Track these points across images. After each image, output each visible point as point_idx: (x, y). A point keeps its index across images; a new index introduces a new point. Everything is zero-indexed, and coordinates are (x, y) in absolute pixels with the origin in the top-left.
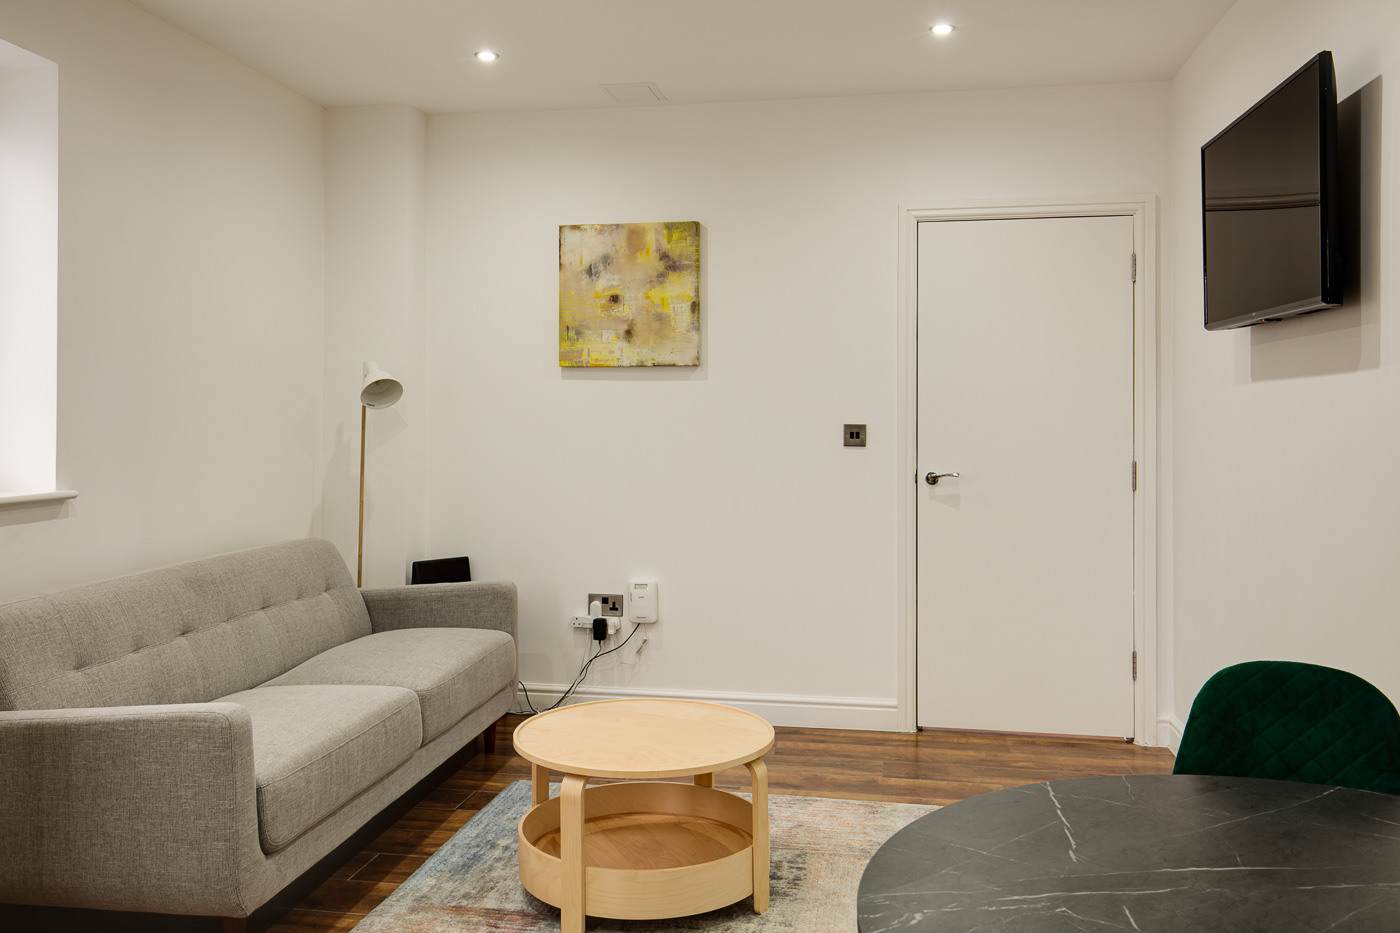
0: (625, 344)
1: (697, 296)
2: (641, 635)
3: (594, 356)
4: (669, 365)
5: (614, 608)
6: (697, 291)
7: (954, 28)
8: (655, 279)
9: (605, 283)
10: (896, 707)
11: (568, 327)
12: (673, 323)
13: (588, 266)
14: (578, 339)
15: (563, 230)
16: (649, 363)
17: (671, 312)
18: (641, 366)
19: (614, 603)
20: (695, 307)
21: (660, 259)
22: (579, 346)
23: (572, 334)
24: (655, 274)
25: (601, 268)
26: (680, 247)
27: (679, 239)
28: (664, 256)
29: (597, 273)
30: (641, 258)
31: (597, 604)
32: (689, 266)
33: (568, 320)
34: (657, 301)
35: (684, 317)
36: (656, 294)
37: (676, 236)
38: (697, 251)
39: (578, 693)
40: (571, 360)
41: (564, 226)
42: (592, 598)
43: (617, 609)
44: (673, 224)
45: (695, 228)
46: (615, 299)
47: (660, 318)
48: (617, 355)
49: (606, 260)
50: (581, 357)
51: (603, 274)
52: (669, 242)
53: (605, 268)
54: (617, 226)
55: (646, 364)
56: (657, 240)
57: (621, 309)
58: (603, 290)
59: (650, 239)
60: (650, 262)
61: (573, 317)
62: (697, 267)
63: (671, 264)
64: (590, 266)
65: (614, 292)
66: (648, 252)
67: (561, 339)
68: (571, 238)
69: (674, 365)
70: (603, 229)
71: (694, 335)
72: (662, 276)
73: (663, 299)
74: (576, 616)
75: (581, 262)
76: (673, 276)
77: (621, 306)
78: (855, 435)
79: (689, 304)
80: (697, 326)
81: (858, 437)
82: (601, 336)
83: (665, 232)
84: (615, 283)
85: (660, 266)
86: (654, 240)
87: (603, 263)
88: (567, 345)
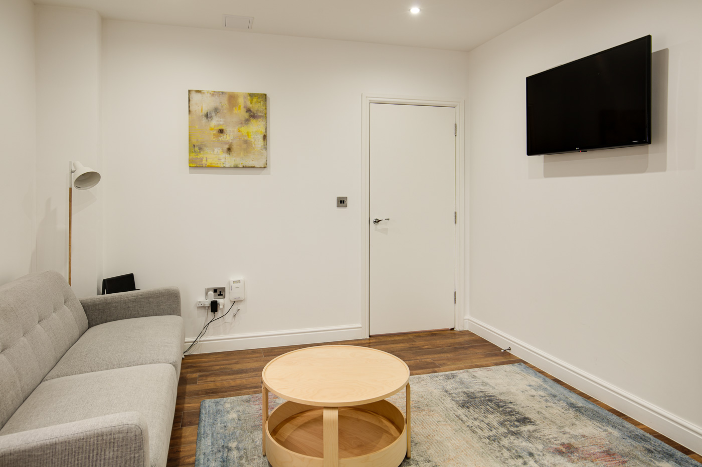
0: (227, 156)
1: (266, 132)
2: (235, 307)
3: (210, 161)
4: (252, 167)
5: (220, 294)
6: (266, 129)
7: (421, 10)
8: (244, 122)
9: (216, 122)
10: (361, 328)
11: (194, 146)
12: (253, 145)
13: (206, 113)
14: (200, 152)
15: (191, 92)
16: (241, 166)
17: (253, 140)
18: (236, 167)
19: (220, 292)
20: (265, 137)
21: (247, 112)
22: (201, 155)
23: (196, 149)
24: (244, 119)
25: (213, 114)
26: (256, 106)
27: (256, 102)
28: (248, 110)
29: (211, 117)
30: (236, 111)
31: (211, 293)
32: (262, 116)
33: (194, 141)
34: (245, 134)
35: (260, 143)
36: (244, 130)
37: (255, 100)
38: (266, 109)
39: (200, 341)
40: (196, 163)
41: (192, 90)
42: (207, 290)
43: (222, 295)
44: (253, 94)
45: (264, 97)
46: (221, 131)
47: (246, 142)
48: (223, 161)
49: (216, 110)
50: (202, 161)
51: (214, 118)
52: (251, 103)
53: (216, 115)
54: (223, 92)
55: (239, 166)
56: (245, 102)
57: (225, 137)
58: (215, 126)
59: (241, 101)
60: (241, 113)
61: (197, 140)
62: (265, 117)
63: (252, 115)
64: (207, 113)
65: (221, 127)
66: (239, 108)
67: (190, 152)
68: (195, 97)
69: (254, 167)
70: (214, 94)
71: (264, 151)
72: (247, 121)
73: (248, 133)
74: (200, 301)
75: (202, 110)
76: (253, 121)
77: (225, 135)
78: (342, 202)
79: (262, 136)
80: (265, 147)
81: (344, 203)
82: (214, 151)
83: (249, 98)
84: (221, 123)
85: (247, 115)
86: (243, 102)
87: (215, 112)
88: (193, 155)
